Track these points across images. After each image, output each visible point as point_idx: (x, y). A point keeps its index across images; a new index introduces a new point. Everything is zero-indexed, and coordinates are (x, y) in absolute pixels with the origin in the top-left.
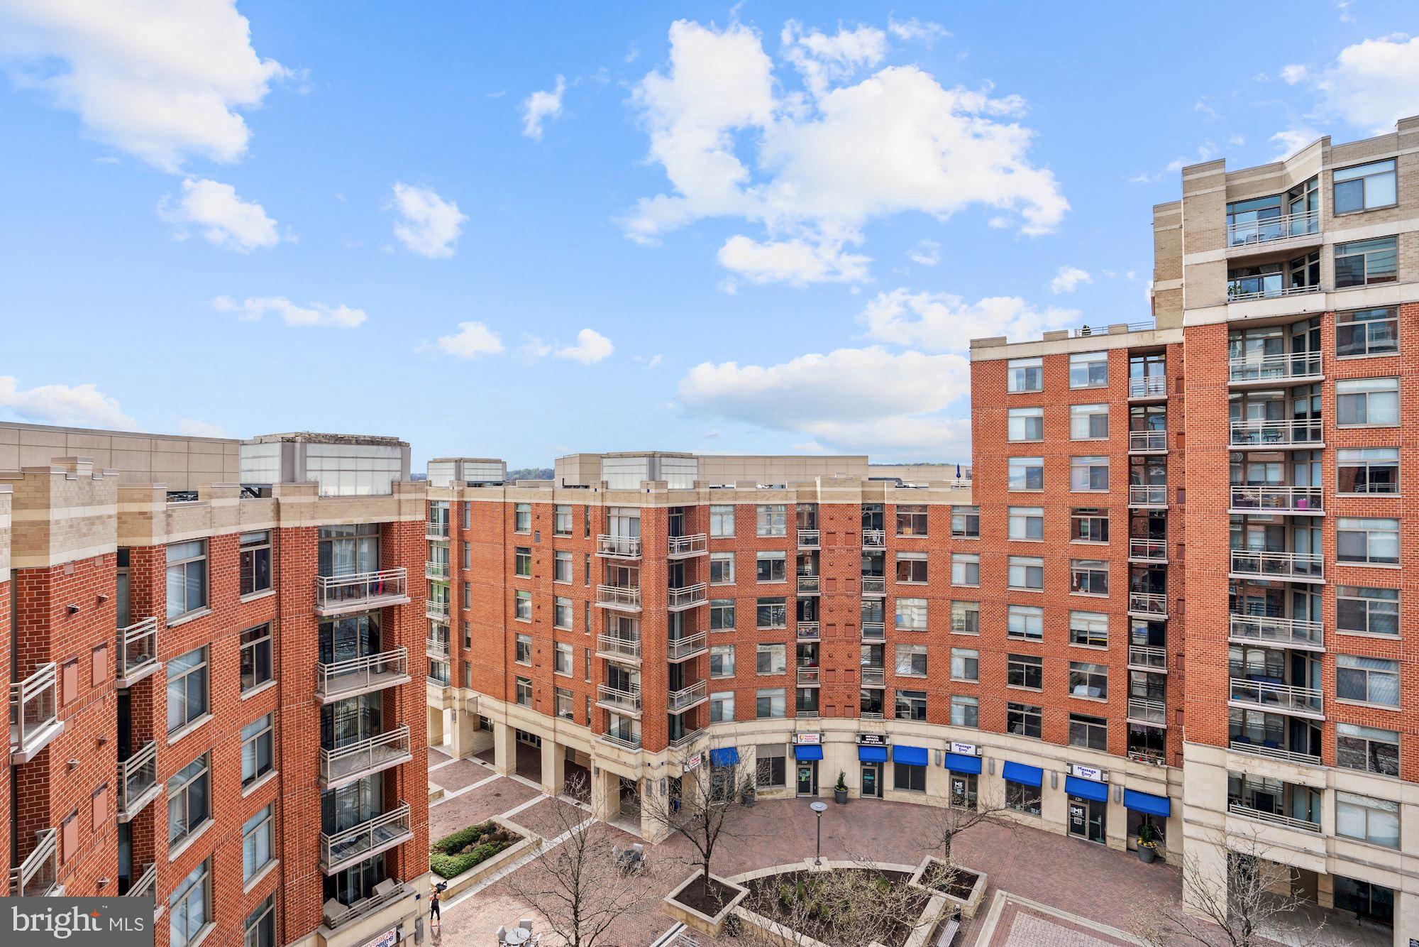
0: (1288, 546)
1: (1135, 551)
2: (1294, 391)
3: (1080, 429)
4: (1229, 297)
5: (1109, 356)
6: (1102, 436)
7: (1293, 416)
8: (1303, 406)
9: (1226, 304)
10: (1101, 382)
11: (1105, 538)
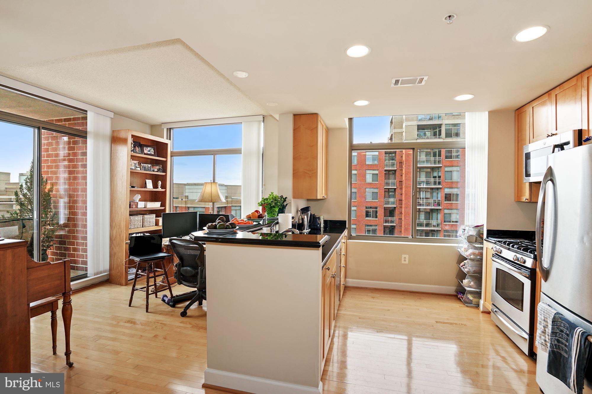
0: (430, 219)
1: (386, 221)
2: (433, 169)
3: (369, 179)
4: (417, 137)
5: (379, 153)
6: (376, 181)
7: (433, 177)
8: (435, 174)
9: (417, 140)
10: (376, 162)
11: (376, 217)
